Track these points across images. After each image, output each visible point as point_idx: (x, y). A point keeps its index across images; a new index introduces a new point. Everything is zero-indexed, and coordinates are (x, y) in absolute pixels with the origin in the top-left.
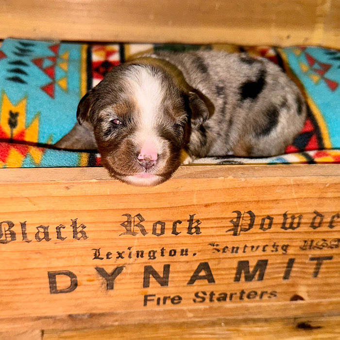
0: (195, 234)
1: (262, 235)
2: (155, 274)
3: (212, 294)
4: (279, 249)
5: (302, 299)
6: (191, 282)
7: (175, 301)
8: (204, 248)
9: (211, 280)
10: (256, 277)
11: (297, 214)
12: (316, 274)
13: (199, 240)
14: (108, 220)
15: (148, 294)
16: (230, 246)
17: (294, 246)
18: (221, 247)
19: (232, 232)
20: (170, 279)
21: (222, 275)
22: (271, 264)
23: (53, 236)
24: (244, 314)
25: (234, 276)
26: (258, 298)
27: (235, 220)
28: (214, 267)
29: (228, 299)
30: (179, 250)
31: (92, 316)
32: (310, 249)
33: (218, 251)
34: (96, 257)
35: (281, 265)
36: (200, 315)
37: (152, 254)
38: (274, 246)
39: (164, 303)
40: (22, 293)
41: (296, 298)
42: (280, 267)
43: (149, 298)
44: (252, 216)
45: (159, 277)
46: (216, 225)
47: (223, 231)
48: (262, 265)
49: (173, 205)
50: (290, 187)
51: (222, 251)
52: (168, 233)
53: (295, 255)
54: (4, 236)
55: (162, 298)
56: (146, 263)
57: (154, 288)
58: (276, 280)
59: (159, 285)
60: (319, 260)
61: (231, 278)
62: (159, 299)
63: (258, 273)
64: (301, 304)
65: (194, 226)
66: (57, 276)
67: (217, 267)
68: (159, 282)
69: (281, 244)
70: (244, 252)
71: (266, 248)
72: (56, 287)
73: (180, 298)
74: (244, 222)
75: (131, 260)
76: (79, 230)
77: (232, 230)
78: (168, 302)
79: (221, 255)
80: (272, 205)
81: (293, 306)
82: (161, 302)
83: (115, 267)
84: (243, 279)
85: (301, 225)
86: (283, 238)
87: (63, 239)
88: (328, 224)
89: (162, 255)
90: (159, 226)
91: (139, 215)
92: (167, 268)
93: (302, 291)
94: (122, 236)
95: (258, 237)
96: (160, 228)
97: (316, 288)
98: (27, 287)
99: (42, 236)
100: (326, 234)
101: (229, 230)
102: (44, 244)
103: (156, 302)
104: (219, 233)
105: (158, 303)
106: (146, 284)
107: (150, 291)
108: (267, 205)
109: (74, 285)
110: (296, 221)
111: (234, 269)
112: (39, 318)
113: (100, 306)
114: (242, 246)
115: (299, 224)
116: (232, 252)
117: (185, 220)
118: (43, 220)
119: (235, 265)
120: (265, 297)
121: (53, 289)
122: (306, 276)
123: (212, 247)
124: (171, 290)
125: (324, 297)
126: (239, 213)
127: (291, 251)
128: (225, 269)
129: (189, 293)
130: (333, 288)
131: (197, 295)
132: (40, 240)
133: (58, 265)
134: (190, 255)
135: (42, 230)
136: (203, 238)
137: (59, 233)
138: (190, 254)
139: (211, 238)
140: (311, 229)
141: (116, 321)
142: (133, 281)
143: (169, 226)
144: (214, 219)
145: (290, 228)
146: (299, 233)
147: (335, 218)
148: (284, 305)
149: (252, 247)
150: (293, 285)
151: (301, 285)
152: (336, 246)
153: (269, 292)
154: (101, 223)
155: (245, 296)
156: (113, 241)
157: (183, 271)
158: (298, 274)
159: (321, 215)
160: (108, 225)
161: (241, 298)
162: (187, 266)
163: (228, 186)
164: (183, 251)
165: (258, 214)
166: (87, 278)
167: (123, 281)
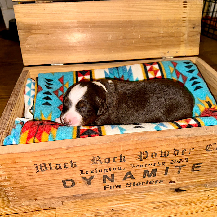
0: (123, 161)
1: (153, 160)
2: (108, 178)
3: (134, 183)
5: (174, 182)
6: (124, 179)
7: (118, 187)
8: (128, 166)
9: (133, 178)
10: (153, 175)
11: (167, 151)
12: (179, 172)
13: (125, 163)
14: (85, 159)
15: (106, 185)
16: (139, 165)
18: (135, 165)
19: (139, 160)
20: (115, 179)
21: (137, 176)
22: (158, 170)
23: (63, 167)
25: (143, 176)
26: (154, 183)
27: (140, 155)
28: (133, 173)
29: (141, 185)
30: (117, 168)
31: (83, 195)
32: (175, 163)
33: (135, 167)
34: (82, 173)
35: (163, 170)
36: (130, 192)
37: (105, 170)
38: (158, 163)
41: (171, 182)
42: (162, 171)
43: (106, 187)
44: (147, 153)
45: (110, 179)
46: (132, 157)
48: (154, 171)
49: (112, 152)
50: (162, 141)
52: (112, 162)
53: (168, 166)
54: (42, 169)
55: (112, 186)
56: (103, 174)
57: (108, 183)
58: (161, 176)
59: (110, 182)
60: (180, 167)
61: (141, 177)
63: (153, 174)
64: (174, 184)
65: (122, 158)
66: (66, 182)
67: (135, 173)
69: (161, 162)
70: (146, 166)
71: (155, 164)
72: (66, 185)
73: (120, 186)
74: (144, 155)
75: (97, 173)
76: (73, 164)
77: (139, 159)
78: (115, 188)
79: (136, 168)
80: (155, 148)
81: (171, 185)
82: (112, 188)
83: (91, 176)
84: (147, 176)
86: (162, 160)
87: (67, 168)
89: (110, 170)
90: (107, 160)
91: (98, 156)
92: (113, 175)
93: (174, 179)
94: (92, 165)
95: (151, 160)
96: (108, 160)
97: (180, 178)
99: (58, 167)
100: (181, 157)
101: (138, 159)
102: (59, 171)
103: (109, 188)
104: (134, 160)
105: (111, 188)
106: (104, 181)
107: (106, 184)
108: (153, 148)
109: (74, 184)
110: (167, 153)
111: (142, 173)
113: (85, 191)
114: (144, 164)
115: (168, 154)
116: (141, 167)
117: (118, 157)
118: (58, 162)
119: (143, 171)
120: (157, 182)
122: (174, 173)
123: (131, 166)
124: (116, 183)
125: (184, 181)
126: (141, 152)
127: (166, 164)
128: (138, 173)
129: (124, 184)
130: (188, 177)
131: (127, 184)
132: (58, 169)
133: (66, 177)
134: (122, 169)
135: (58, 165)
136: (127, 163)
137: (65, 166)
139: (130, 162)
140: (174, 156)
142: (98, 181)
143: (112, 159)
144: (131, 155)
145: (164, 156)
146: (169, 157)
147: (184, 151)
148: (167, 185)
149: (149, 164)
150: (169, 177)
151: (173, 177)
152: (187, 161)
153: (159, 181)
154: (82, 161)
155: (148, 183)
156: (88, 167)
157: (120, 176)
158: (171, 173)
159: (177, 150)
160: (85, 161)
161: (147, 184)
162: (121, 174)
163: (135, 143)
164: (119, 168)
165: (150, 152)
166: (79, 181)
167: (94, 181)
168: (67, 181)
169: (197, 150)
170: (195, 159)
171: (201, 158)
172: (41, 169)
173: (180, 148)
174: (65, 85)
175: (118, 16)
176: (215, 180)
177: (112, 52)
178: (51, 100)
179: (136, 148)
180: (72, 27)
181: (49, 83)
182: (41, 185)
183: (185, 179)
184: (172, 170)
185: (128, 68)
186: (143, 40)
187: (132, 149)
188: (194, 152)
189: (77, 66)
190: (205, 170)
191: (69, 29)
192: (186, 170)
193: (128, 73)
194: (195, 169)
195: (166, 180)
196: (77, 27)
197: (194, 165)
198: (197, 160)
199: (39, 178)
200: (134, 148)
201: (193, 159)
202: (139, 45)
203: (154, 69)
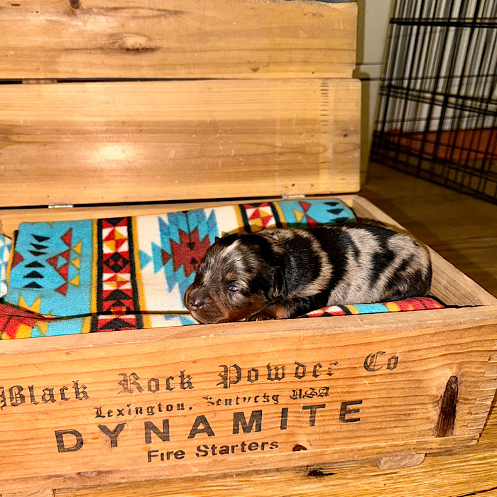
0: (188, 389)
1: (251, 386)
2: (155, 429)
3: (214, 447)
4: (270, 399)
5: (305, 449)
6: (192, 436)
7: (179, 456)
8: (199, 401)
9: (211, 434)
10: (254, 427)
11: (280, 365)
12: (312, 422)
13: (193, 394)
14: (106, 380)
15: (151, 450)
16: (223, 399)
17: (283, 396)
18: (214, 400)
19: (222, 385)
20: (170, 434)
21: (219, 427)
22: (265, 414)
23: (58, 397)
24: (249, 467)
25: (232, 428)
26: (259, 449)
27: (223, 374)
28: (211, 420)
29: (230, 451)
31: (100, 473)
32: (300, 398)
33: (213, 404)
34: (99, 415)
35: (276, 415)
36: (205, 470)
37: (150, 410)
38: (264, 397)
39: (168, 459)
40: (33, 452)
41: (298, 448)
42: (274, 417)
43: (152, 454)
44: (238, 369)
45: (160, 433)
46: (206, 379)
47: (214, 385)
48: (257, 415)
49: (163, 363)
50: (267, 341)
51: (216, 404)
52: (163, 389)
53: (287, 404)
54: (15, 399)
55: (165, 454)
56: (146, 419)
57: (157, 443)
58: (273, 430)
59: (161, 441)
60: (312, 409)
61: (229, 430)
62: (162, 454)
63: (255, 424)
64: (304, 454)
65: (185, 381)
66: (63, 435)
67: (213, 420)
68: (161, 438)
69: (271, 395)
70: (237, 404)
71: (258, 399)
72: (63, 446)
73: (183, 453)
74: (231, 375)
75: (131, 417)
76: (80, 391)
77: (222, 383)
78: (172, 457)
79: (215, 407)
80: (255, 358)
81: (297, 457)
82: (165, 457)
83: (117, 424)
84: (241, 430)
85: (286, 376)
87: (66, 399)
88: (312, 374)
89: (160, 411)
90: (153, 383)
91: (134, 373)
92: (166, 423)
93: (302, 441)
94: (121, 394)
95: (247, 389)
96: (154, 385)
97: (317, 437)
98: (37, 446)
99: (47, 398)
100: (313, 383)
101: (220, 384)
102: (50, 404)
103: (159, 457)
104: (210, 387)
105: (162, 459)
106: (148, 440)
107: (153, 447)
108: (250, 358)
109: (81, 443)
110: (280, 371)
111: (230, 421)
112: (50, 477)
113: (107, 464)
114: (234, 398)
115: (283, 374)
116: (226, 404)
117: (176, 376)
118: (48, 383)
119: (232, 418)
120: (267, 448)
121: (61, 447)
122: (303, 425)
123: (206, 401)
124: (172, 445)
125: (327, 446)
126: (225, 367)
127: (281, 400)
128: (222, 421)
129: (190, 447)
130: (334, 436)
131: (198, 448)
132: (46, 401)
133: (64, 424)
135: (47, 392)
136: (196, 392)
137: (63, 394)
138: (186, 408)
139: (204, 392)
140: (297, 379)
141: (123, 478)
142: (135, 437)
143: (162, 382)
144: (203, 373)
145: (276, 378)
146: (286, 383)
147: (318, 368)
148: (288, 455)
149: (245, 398)
150: (292, 435)
151: (300, 434)
152: (326, 394)
153: (269, 443)
154: (99, 382)
155: (246, 448)
156: (112, 399)
157: (182, 426)
158: (294, 424)
159: (303, 366)
160: (106, 384)
161: (243, 450)
162: (184, 421)
163: (210, 344)
164: (178, 405)
165: (244, 367)
166: (92, 436)
167: (126, 438)
168: (65, 433)
169: (346, 366)
170: (344, 390)
171: (356, 389)
172: (12, 399)
173: (309, 359)
174: (75, 249)
175: (189, 111)
176: (396, 448)
177: (176, 182)
178: (41, 277)
179: (214, 355)
180: (93, 133)
181: (41, 244)
182: (9, 441)
183: (328, 443)
184: (296, 417)
185: (207, 212)
186: (240, 159)
187: (205, 359)
188: (340, 371)
189: (102, 210)
190: (370, 420)
191: (88, 135)
192: (328, 418)
193: (208, 223)
194: (347, 417)
195: (285, 443)
196: (106, 132)
197: (345, 404)
198: (349, 392)
199: (5, 424)
200: (209, 357)
201: (339, 390)
202: (233, 170)
203: (262, 216)
